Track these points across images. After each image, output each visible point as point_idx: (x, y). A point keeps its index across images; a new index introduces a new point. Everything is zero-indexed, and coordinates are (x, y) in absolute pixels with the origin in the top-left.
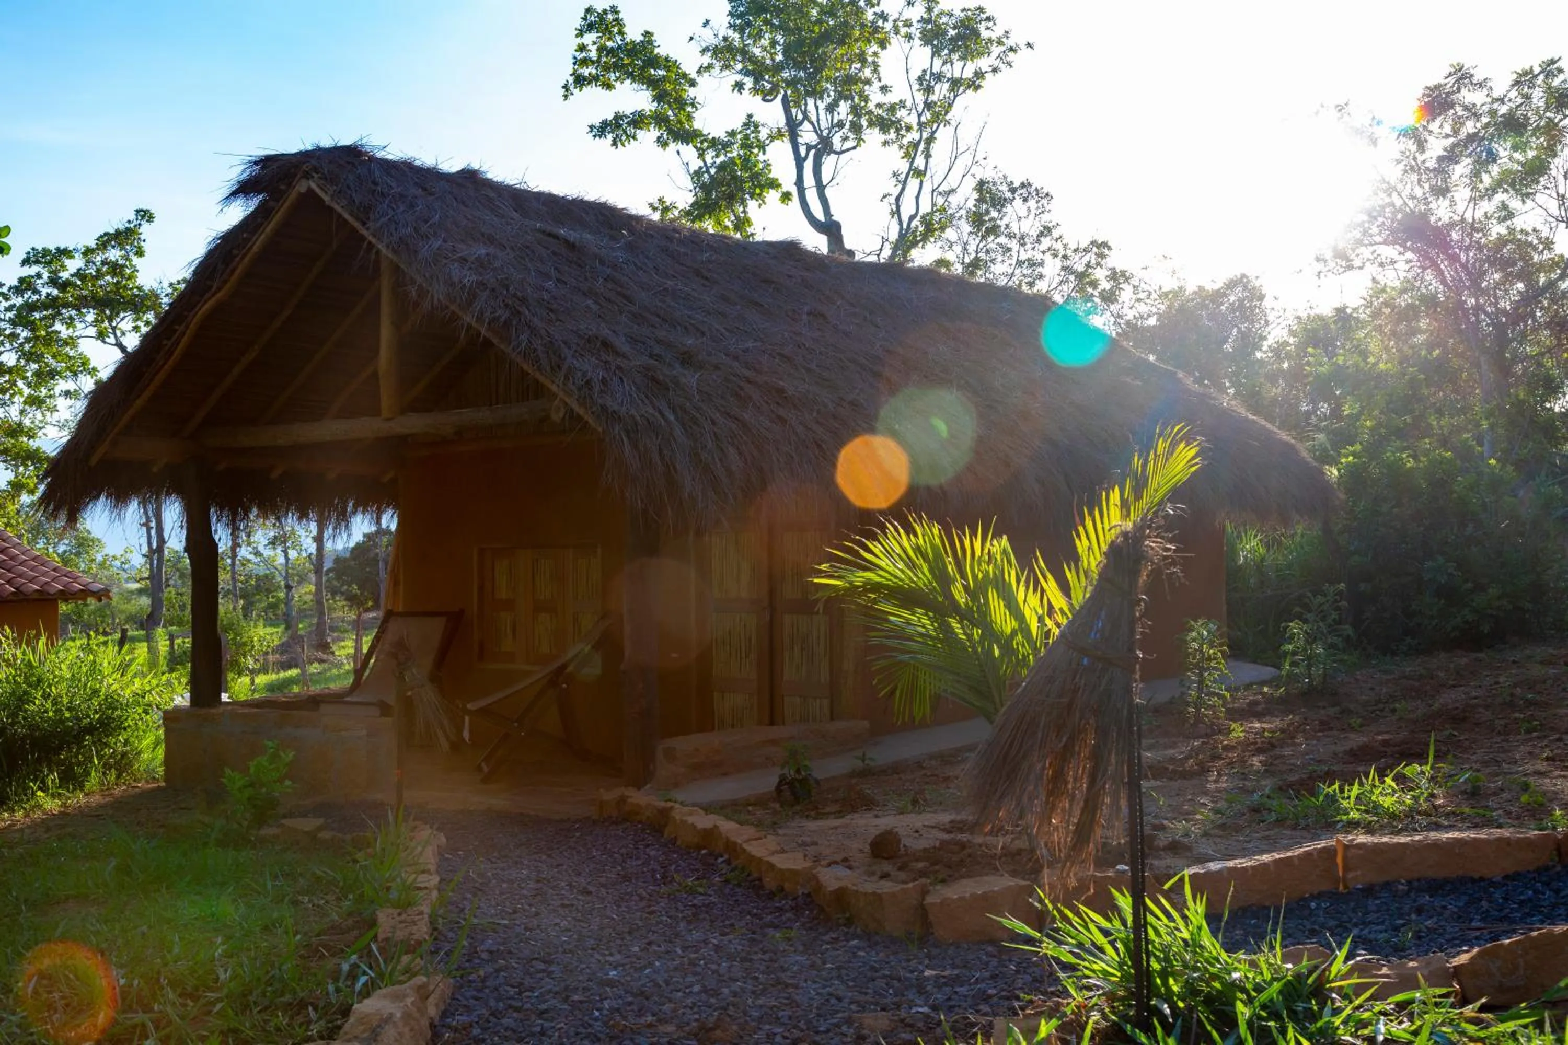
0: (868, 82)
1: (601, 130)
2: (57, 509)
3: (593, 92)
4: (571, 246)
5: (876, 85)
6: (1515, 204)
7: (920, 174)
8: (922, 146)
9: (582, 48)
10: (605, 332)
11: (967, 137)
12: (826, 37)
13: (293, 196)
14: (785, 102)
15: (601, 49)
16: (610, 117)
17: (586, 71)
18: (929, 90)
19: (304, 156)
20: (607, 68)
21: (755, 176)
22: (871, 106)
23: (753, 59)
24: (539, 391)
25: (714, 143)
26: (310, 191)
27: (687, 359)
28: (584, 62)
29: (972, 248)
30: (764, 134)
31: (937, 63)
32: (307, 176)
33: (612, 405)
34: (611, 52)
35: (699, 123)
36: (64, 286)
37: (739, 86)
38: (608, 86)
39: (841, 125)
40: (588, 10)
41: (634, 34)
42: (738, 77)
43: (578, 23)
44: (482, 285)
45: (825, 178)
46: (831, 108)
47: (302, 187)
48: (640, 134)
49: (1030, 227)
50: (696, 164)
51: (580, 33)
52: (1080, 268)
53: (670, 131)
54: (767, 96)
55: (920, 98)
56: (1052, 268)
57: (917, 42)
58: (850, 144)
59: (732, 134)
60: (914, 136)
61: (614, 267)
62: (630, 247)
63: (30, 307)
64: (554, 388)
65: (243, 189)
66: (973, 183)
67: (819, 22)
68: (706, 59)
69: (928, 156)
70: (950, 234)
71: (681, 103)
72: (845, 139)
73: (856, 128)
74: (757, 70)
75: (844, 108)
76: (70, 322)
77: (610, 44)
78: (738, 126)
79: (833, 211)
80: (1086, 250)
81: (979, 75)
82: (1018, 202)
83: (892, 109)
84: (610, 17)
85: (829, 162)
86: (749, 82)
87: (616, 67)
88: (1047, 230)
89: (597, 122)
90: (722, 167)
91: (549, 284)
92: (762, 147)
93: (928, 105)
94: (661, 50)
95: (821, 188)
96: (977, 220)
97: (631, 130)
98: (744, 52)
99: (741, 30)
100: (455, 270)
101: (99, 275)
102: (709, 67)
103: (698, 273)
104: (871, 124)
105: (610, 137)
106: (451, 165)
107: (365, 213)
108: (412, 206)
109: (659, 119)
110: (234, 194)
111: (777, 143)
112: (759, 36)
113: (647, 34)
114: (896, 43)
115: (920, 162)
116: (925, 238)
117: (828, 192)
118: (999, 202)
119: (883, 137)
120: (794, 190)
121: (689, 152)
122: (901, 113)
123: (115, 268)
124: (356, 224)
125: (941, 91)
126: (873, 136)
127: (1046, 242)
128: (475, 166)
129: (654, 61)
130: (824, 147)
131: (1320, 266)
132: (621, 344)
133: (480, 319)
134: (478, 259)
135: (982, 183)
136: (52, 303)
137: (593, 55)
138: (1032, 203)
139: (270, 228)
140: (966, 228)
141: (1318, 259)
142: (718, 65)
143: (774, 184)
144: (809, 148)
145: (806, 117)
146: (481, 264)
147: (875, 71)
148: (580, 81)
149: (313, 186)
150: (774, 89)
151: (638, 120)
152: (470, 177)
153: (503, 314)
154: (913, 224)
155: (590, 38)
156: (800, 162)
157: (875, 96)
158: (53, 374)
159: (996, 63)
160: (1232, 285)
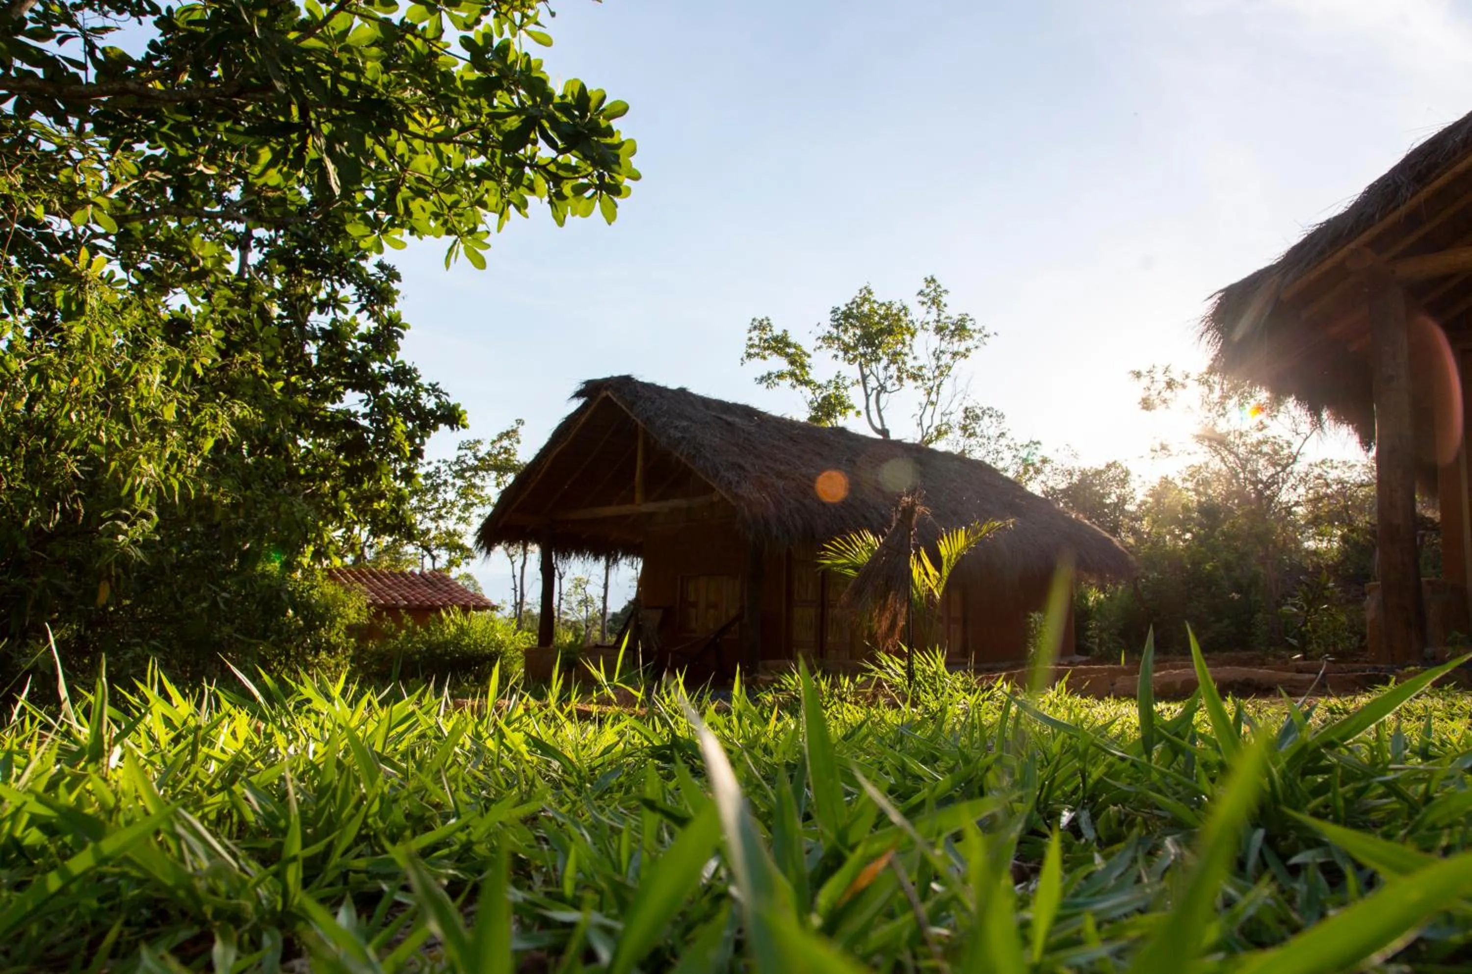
0: (906, 354)
1: (762, 379)
2: (482, 548)
3: (756, 360)
4: (729, 423)
5: (911, 356)
6: (1267, 421)
7: (932, 403)
8: (935, 389)
9: (750, 339)
10: (741, 461)
11: (961, 384)
12: (881, 332)
13: (598, 400)
14: (861, 365)
15: (761, 339)
16: (765, 374)
17: (752, 351)
18: (938, 359)
19: (606, 380)
20: (765, 349)
21: (841, 403)
22: (908, 367)
23: (844, 343)
24: (709, 489)
25: (819, 387)
26: (607, 397)
27: (780, 475)
28: (752, 346)
29: (961, 444)
30: (847, 383)
31: (944, 344)
32: (606, 389)
33: (740, 492)
34: (766, 341)
35: (812, 377)
36: (480, 460)
37: (836, 356)
38: (764, 358)
39: (891, 377)
40: (754, 320)
41: (777, 332)
42: (835, 352)
43: (749, 326)
44: (683, 438)
45: (882, 406)
46: (886, 368)
47: (604, 394)
48: (781, 382)
49: (993, 432)
50: (810, 397)
51: (750, 331)
52: (1025, 456)
53: (798, 380)
54: (851, 361)
55: (934, 363)
56: (1007, 455)
57: (932, 333)
58: (894, 388)
59: (830, 381)
60: (931, 383)
61: (749, 434)
62: (759, 426)
63: (464, 470)
64: (714, 485)
65: (578, 395)
66: (962, 408)
67: (878, 323)
68: (819, 343)
69: (938, 394)
70: (950, 436)
71: (803, 366)
72: (894, 385)
73: (900, 379)
74: (846, 349)
75: (893, 369)
76: (483, 479)
77: (765, 337)
78: (833, 378)
79: (885, 423)
80: (1027, 446)
81: (968, 350)
82: (986, 417)
83: (920, 368)
84: (765, 322)
85: (884, 397)
86: (841, 354)
87: (768, 348)
88: (1002, 435)
89: (759, 377)
90: (824, 398)
91: (717, 440)
92: (846, 388)
93: (938, 367)
94: (792, 339)
95: (879, 411)
96: (964, 428)
97: (776, 380)
98: (838, 339)
99: (837, 327)
100: (672, 432)
101: (499, 454)
102: (820, 347)
103: (791, 439)
104: (908, 377)
105: (765, 384)
106: (673, 385)
107: (632, 405)
108: (653, 403)
109: (792, 374)
110: (573, 397)
111: (856, 386)
112: (846, 331)
113: (785, 331)
114: (920, 334)
115: (933, 397)
116: (937, 438)
117: (883, 413)
118: (977, 418)
119: (915, 384)
120: (864, 412)
121: (807, 391)
122: (924, 371)
123: (506, 450)
124: (627, 411)
125: (946, 359)
126: (909, 383)
127: (1003, 441)
128: (685, 386)
129: (788, 345)
130: (882, 388)
131: (1153, 454)
132: (748, 466)
133: (681, 454)
134: (684, 427)
135: (967, 409)
136: (475, 469)
137: (757, 342)
138: (993, 419)
139: (589, 412)
140: (959, 432)
141: (1152, 450)
142: (825, 346)
143: (851, 407)
144: (873, 389)
145: (872, 372)
146: (685, 430)
147: (911, 349)
148: (749, 356)
149: (609, 393)
150: (855, 358)
151: (780, 376)
152: (682, 392)
153: (693, 452)
154: (930, 431)
155: (755, 334)
156: (867, 397)
157: (910, 363)
158: (472, 505)
159: (977, 344)
160: (1109, 466)
